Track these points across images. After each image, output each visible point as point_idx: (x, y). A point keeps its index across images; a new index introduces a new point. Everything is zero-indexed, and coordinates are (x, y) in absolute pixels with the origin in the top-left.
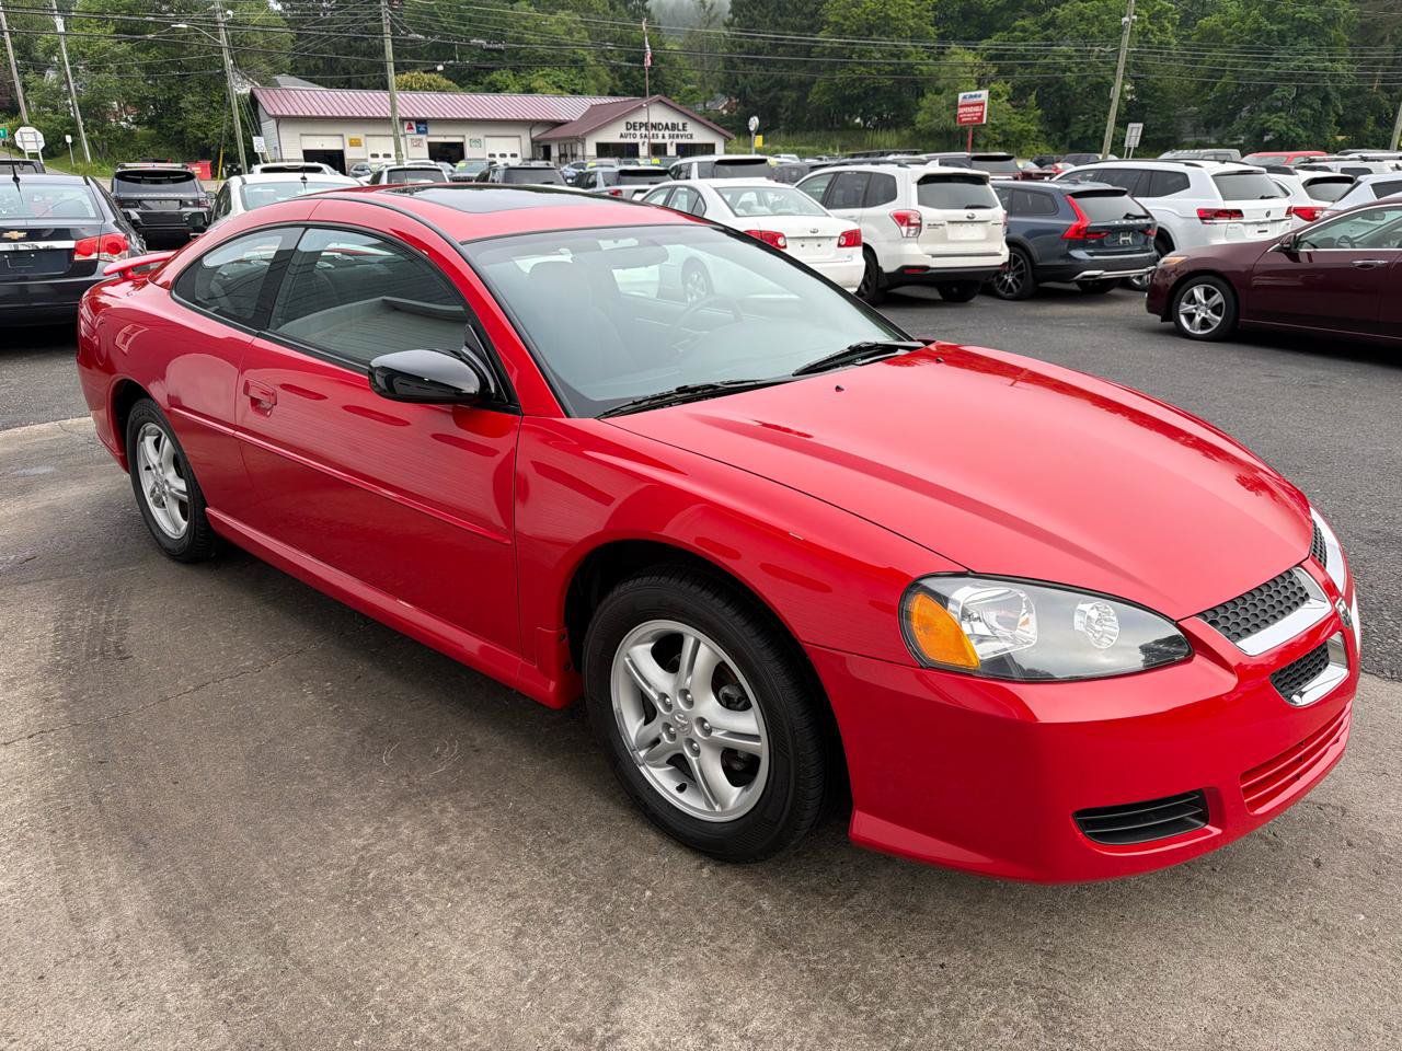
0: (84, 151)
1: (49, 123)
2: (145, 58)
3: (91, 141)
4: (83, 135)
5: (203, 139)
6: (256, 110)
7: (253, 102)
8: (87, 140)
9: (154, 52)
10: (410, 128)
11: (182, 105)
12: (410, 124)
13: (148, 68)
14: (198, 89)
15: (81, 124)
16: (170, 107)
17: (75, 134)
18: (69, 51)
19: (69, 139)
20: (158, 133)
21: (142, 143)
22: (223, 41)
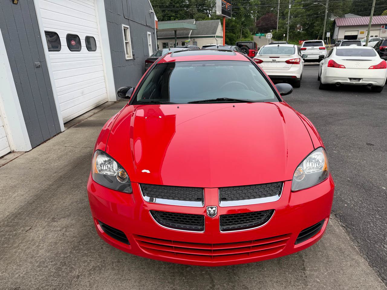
0: (287, 38)
1: (281, 31)
2: (308, 13)
3: (290, 36)
4: (288, 34)
5: (317, 34)
6: (335, 25)
7: (334, 22)
8: (289, 35)
9: (311, 11)
10: (383, 27)
11: (314, 25)
12: (383, 26)
13: (309, 15)
14: (320, 20)
15: (288, 31)
16: (312, 26)
17: (286, 34)
18: (290, 13)
19: (284, 35)
20: (307, 32)
21: (301, 35)
22: (327, 6)
